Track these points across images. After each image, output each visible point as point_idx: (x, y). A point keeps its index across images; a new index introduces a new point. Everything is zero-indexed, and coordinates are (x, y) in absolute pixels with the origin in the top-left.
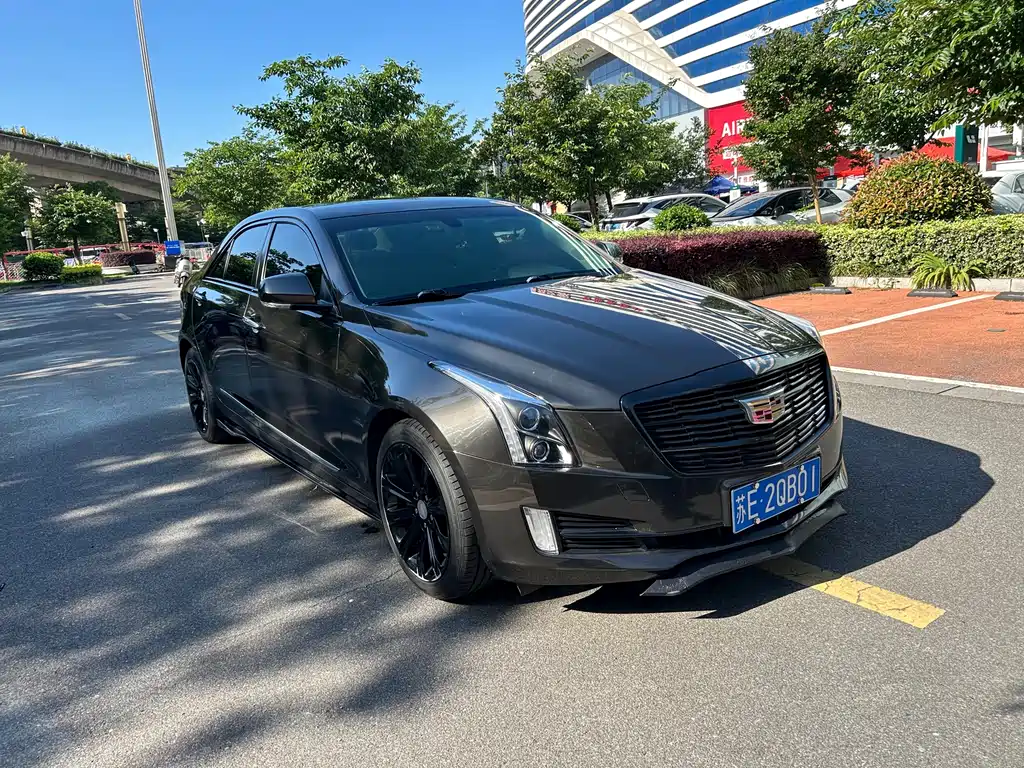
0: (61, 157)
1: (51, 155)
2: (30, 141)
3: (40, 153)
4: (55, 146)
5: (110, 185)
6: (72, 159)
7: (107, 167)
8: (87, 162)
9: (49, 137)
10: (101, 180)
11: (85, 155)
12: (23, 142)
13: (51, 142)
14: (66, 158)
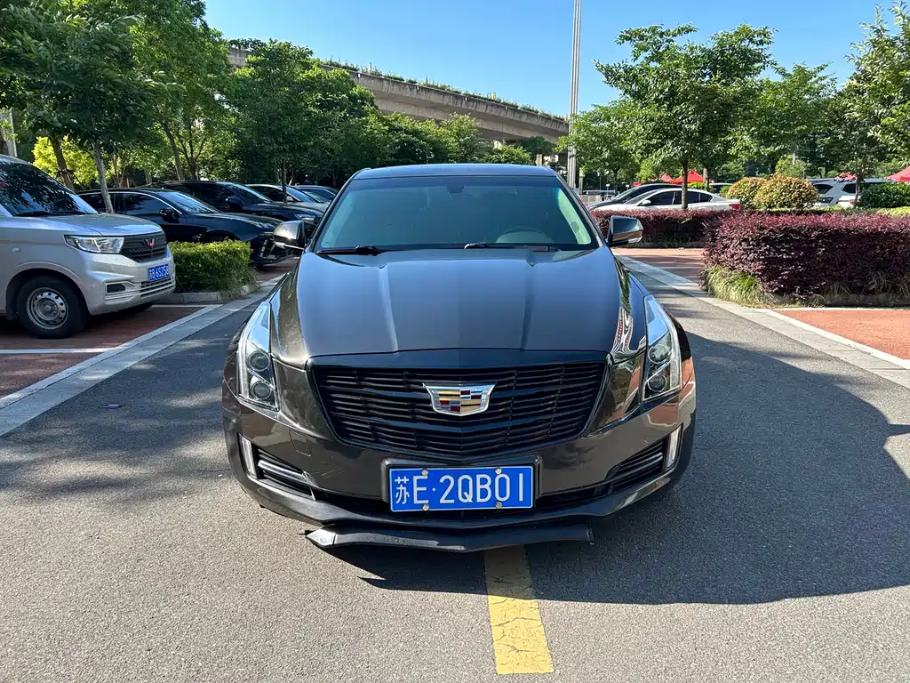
0: (517, 117)
1: (510, 115)
2: (497, 104)
3: (503, 114)
4: (514, 108)
5: (546, 140)
6: (524, 118)
7: (548, 125)
8: (535, 121)
9: (511, 102)
10: (540, 136)
11: (534, 115)
12: (492, 105)
13: (512, 105)
14: (520, 118)
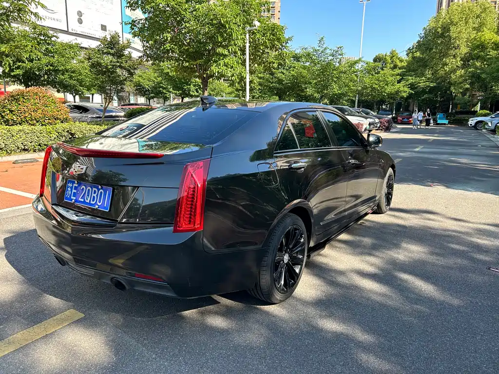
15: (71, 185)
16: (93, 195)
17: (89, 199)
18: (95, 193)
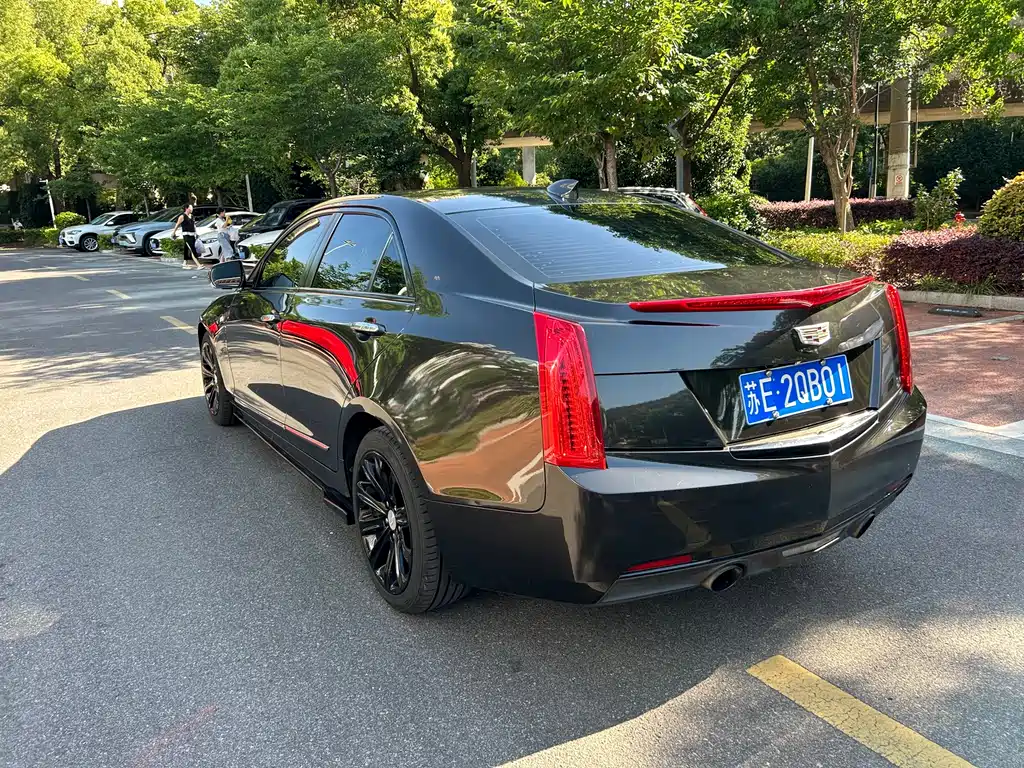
15: (754, 385)
16: (811, 383)
17: (806, 396)
18: (813, 378)
